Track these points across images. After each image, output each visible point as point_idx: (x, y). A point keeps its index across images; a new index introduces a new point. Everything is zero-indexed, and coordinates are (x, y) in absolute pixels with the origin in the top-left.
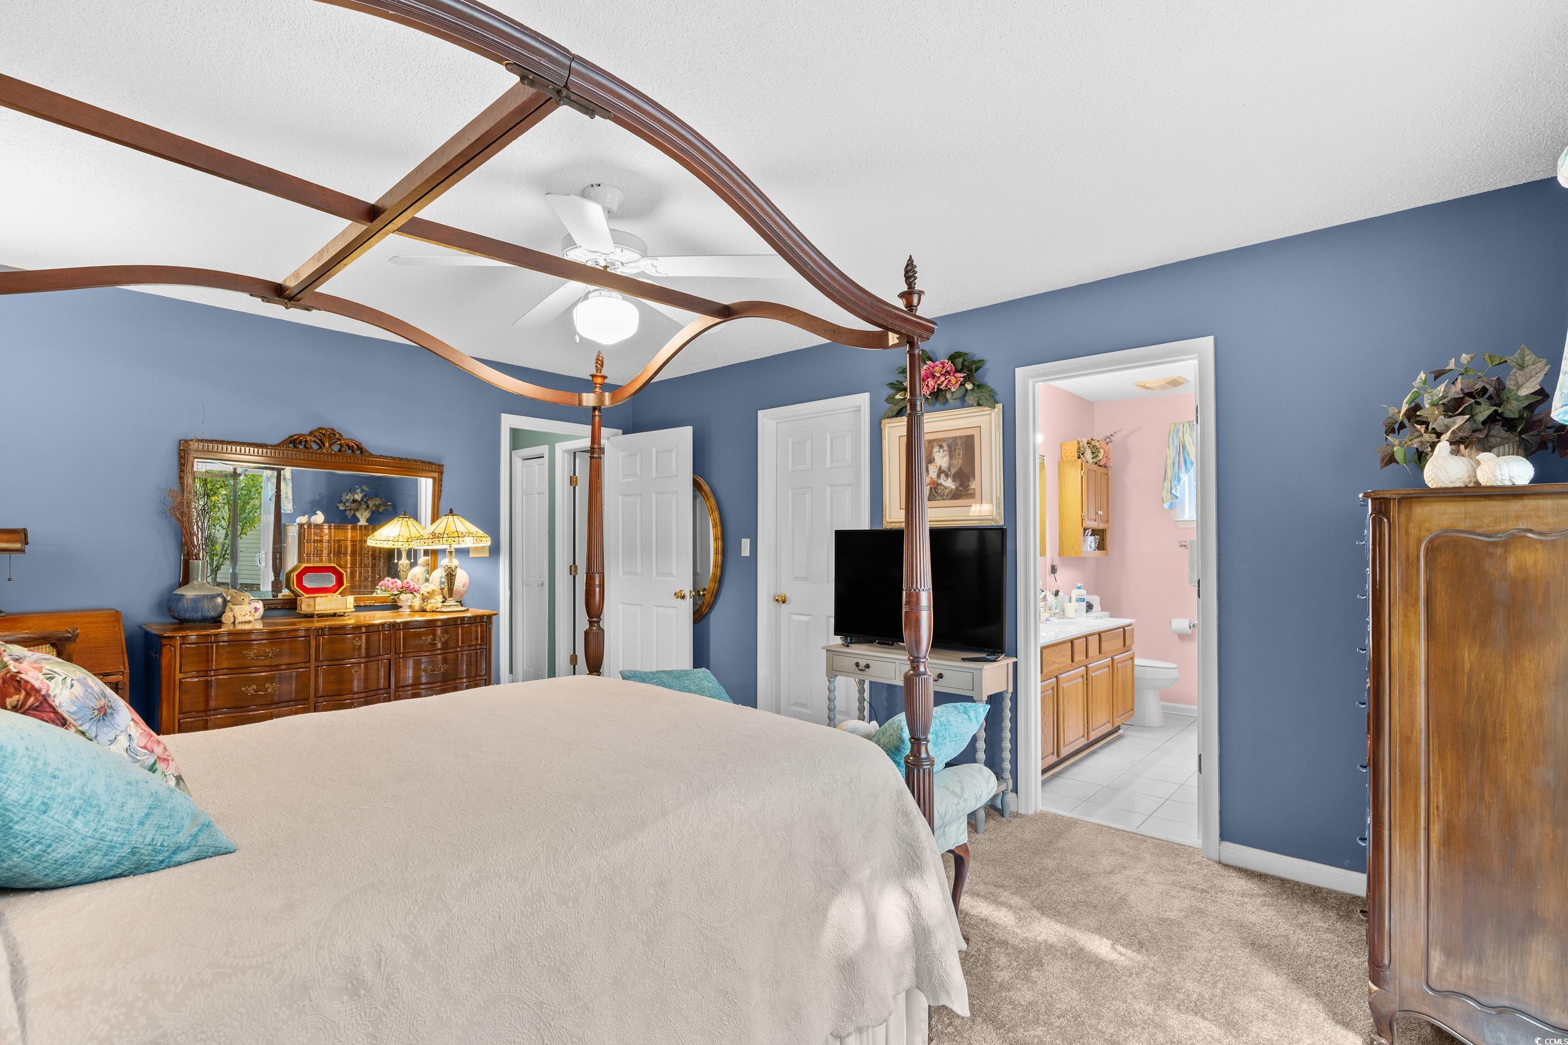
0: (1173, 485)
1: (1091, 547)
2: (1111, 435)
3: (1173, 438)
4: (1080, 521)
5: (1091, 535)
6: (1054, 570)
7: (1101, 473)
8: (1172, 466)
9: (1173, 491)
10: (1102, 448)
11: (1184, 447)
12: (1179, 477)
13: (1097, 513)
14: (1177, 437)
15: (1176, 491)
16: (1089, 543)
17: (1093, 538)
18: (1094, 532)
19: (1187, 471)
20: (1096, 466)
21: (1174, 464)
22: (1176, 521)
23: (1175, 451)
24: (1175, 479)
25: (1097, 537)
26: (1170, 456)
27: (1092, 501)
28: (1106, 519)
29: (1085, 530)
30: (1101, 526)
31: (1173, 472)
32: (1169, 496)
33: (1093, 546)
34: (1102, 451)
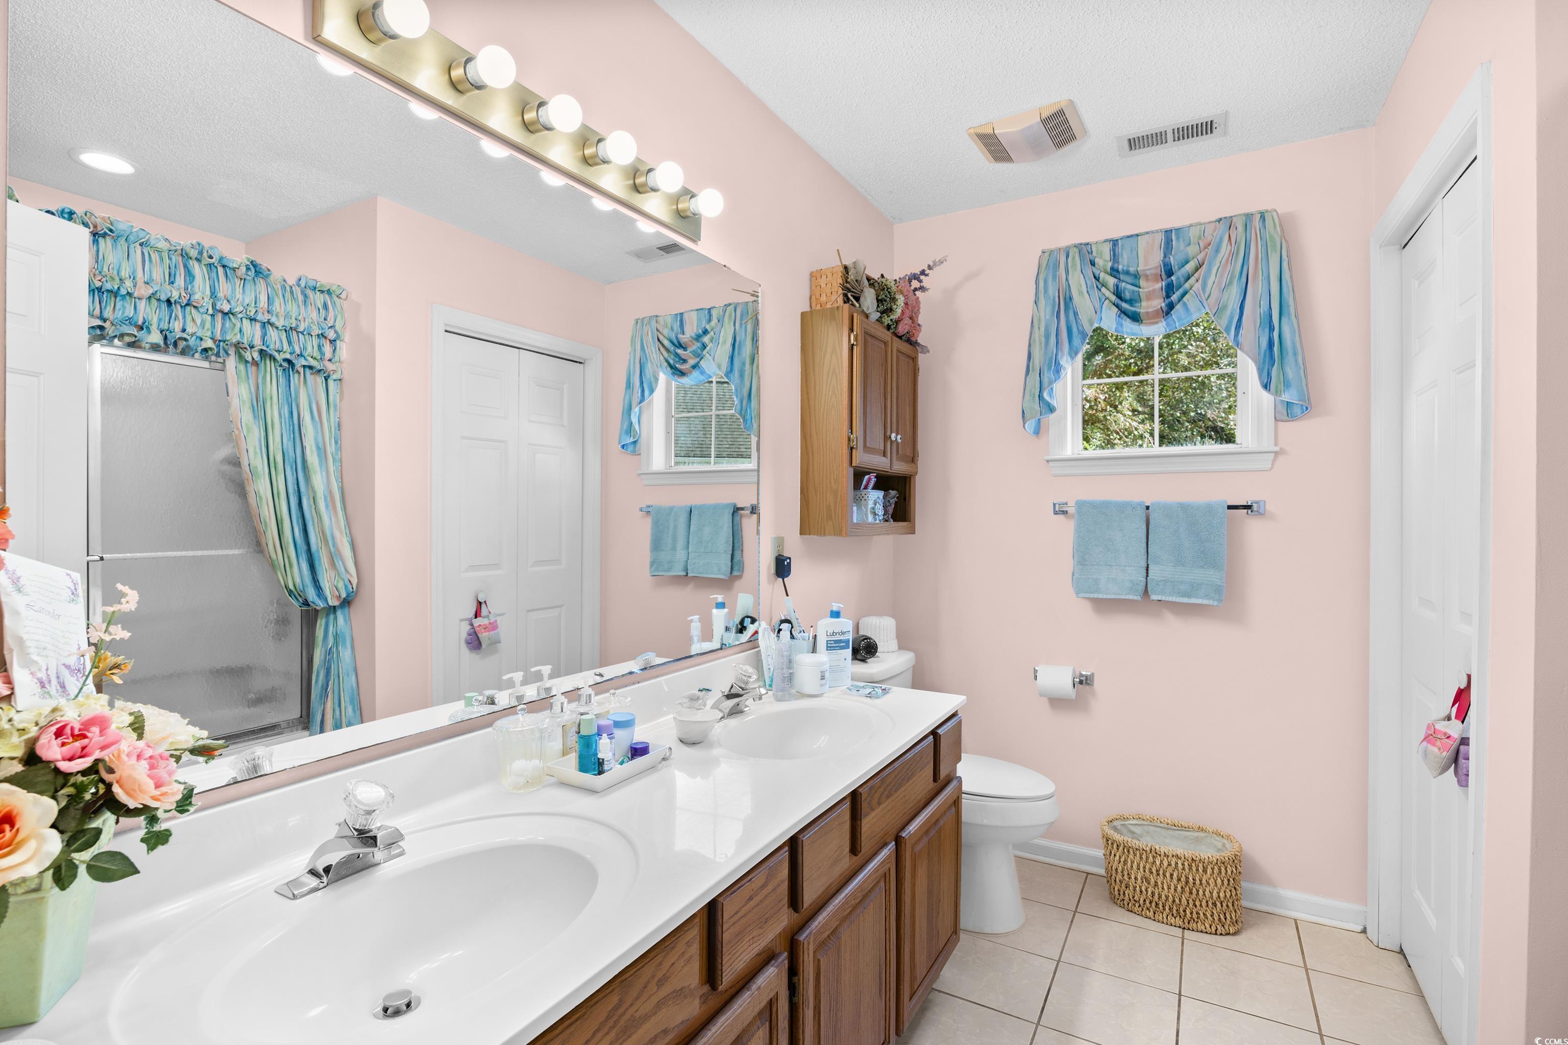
0: (1046, 381)
1: (875, 514)
2: (923, 273)
3: (1046, 282)
4: (846, 451)
5: (875, 488)
6: (782, 568)
7: (898, 351)
8: (1043, 339)
9: (1046, 395)
10: (901, 292)
11: (1069, 300)
12: (1057, 364)
13: (887, 438)
14: (1054, 277)
15: (1050, 396)
16: (871, 504)
17: (880, 494)
18: (884, 482)
19: (1073, 353)
20: (889, 333)
21: (1047, 336)
22: (1048, 461)
23: (1049, 309)
24: (1049, 368)
25: (893, 493)
26: (1039, 320)
27: (875, 410)
28: (909, 453)
29: (859, 475)
30: (899, 468)
31: (1045, 353)
32: (1037, 407)
33: (880, 511)
34: (901, 300)
